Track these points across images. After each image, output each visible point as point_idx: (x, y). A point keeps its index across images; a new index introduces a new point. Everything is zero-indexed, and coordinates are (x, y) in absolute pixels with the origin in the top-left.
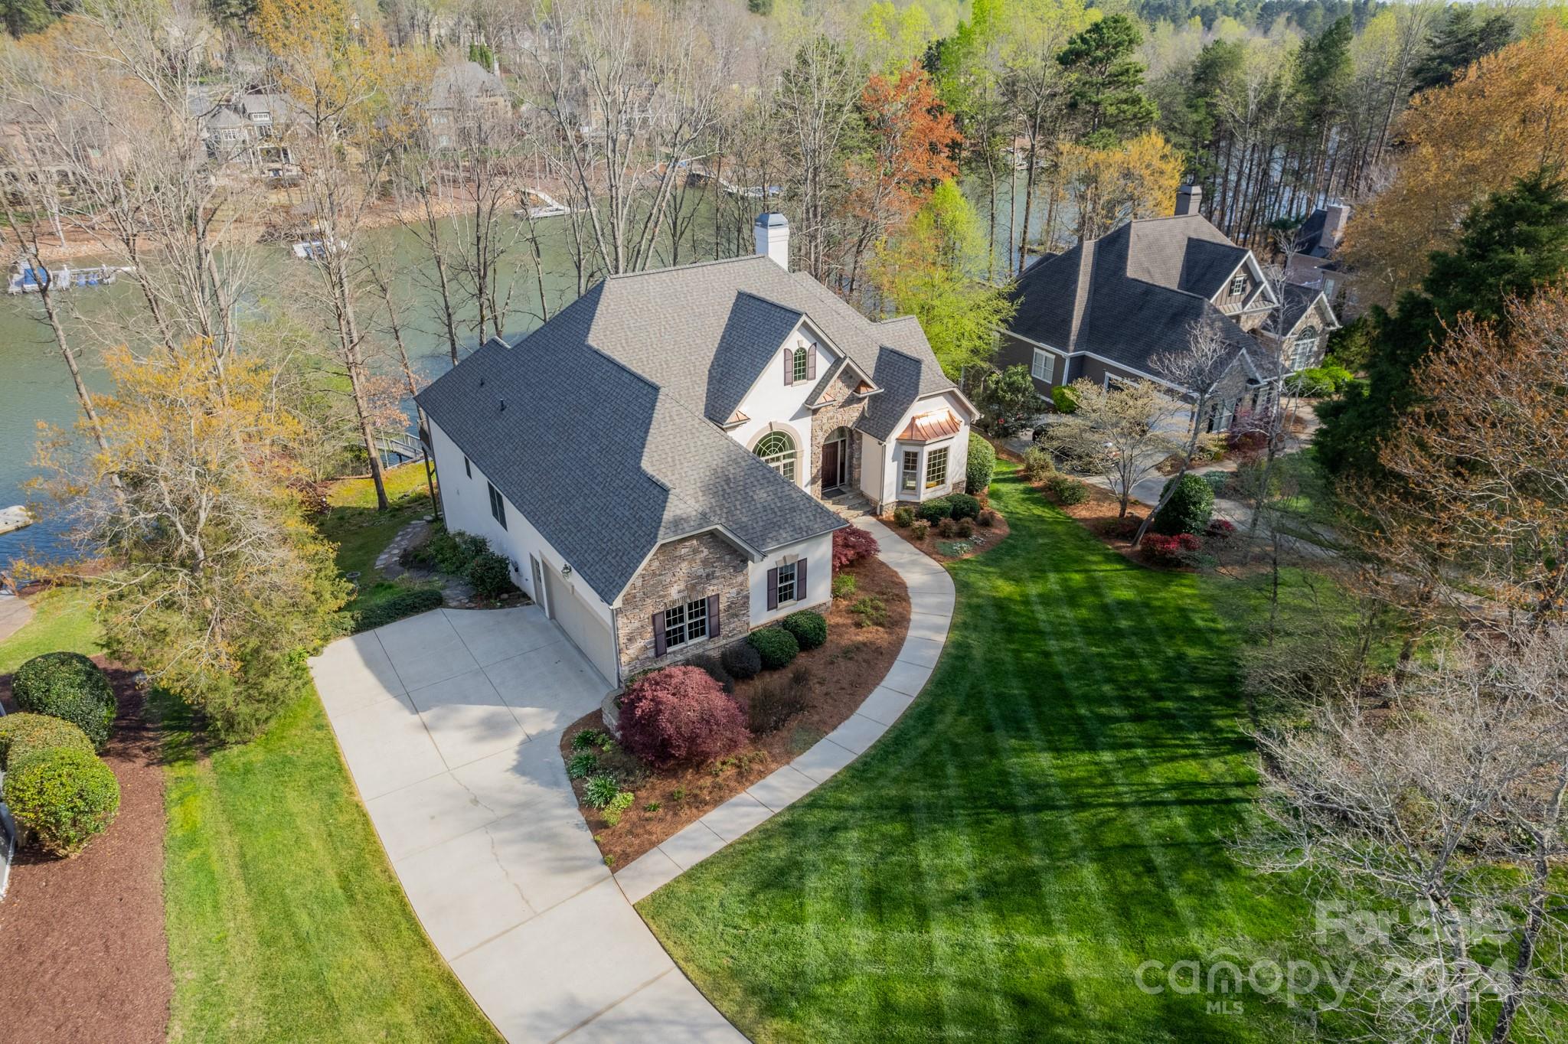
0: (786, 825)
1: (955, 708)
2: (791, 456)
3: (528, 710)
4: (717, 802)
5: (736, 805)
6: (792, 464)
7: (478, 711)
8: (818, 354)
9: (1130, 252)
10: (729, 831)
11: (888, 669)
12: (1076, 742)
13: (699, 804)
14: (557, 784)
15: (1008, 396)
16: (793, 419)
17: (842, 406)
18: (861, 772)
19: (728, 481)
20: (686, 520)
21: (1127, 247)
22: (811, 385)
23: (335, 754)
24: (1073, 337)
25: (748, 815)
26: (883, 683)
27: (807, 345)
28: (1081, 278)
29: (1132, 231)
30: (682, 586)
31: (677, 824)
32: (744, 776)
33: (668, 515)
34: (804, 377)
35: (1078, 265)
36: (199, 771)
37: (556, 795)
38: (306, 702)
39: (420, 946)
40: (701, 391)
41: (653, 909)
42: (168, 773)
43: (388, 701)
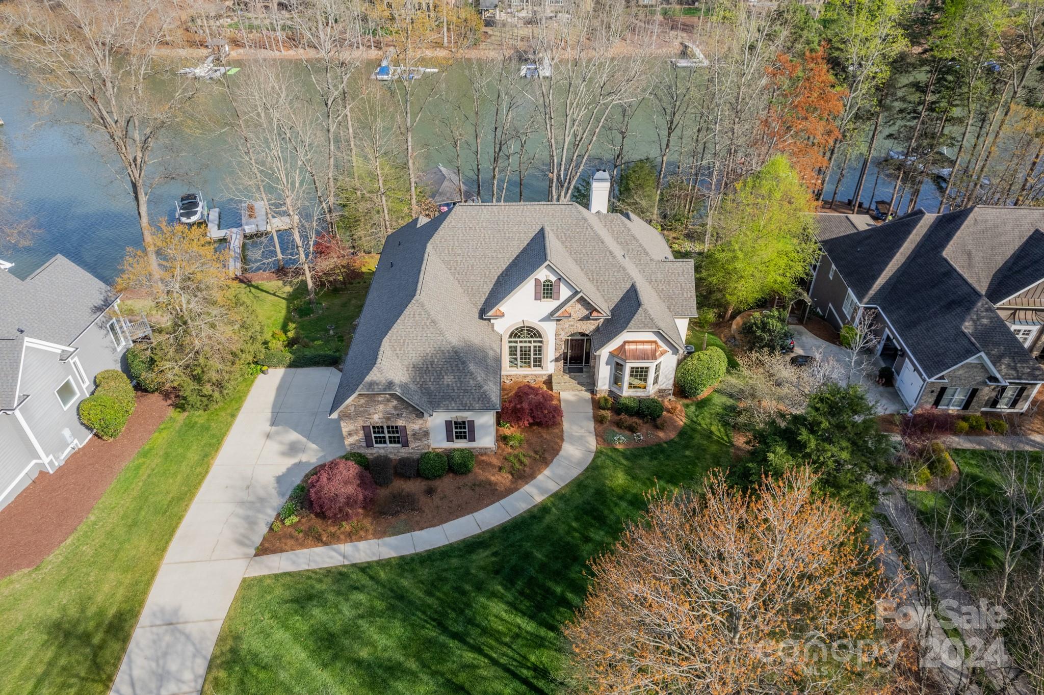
0: (341, 574)
1: (495, 550)
2: (541, 342)
3: (314, 446)
4: (325, 544)
5: (334, 550)
6: (540, 347)
7: (294, 436)
8: (562, 285)
9: (958, 233)
10: (315, 561)
11: (487, 505)
12: (528, 608)
13: (318, 540)
14: (283, 495)
15: (759, 333)
16: (542, 320)
17: (580, 320)
18: (405, 564)
19: (432, 363)
20: (377, 384)
21: (959, 228)
22: (556, 303)
23: (224, 435)
24: (872, 292)
25: (331, 557)
26: (475, 514)
27: (553, 278)
28: (906, 245)
29: (971, 215)
30: (381, 416)
31: (302, 545)
32: (351, 536)
33: (368, 379)
34: (551, 297)
35: (909, 233)
36: (180, 417)
37: (277, 501)
38: (239, 399)
39: (161, 550)
40: (487, 289)
41: (247, 585)
42: (172, 413)
43: (268, 414)
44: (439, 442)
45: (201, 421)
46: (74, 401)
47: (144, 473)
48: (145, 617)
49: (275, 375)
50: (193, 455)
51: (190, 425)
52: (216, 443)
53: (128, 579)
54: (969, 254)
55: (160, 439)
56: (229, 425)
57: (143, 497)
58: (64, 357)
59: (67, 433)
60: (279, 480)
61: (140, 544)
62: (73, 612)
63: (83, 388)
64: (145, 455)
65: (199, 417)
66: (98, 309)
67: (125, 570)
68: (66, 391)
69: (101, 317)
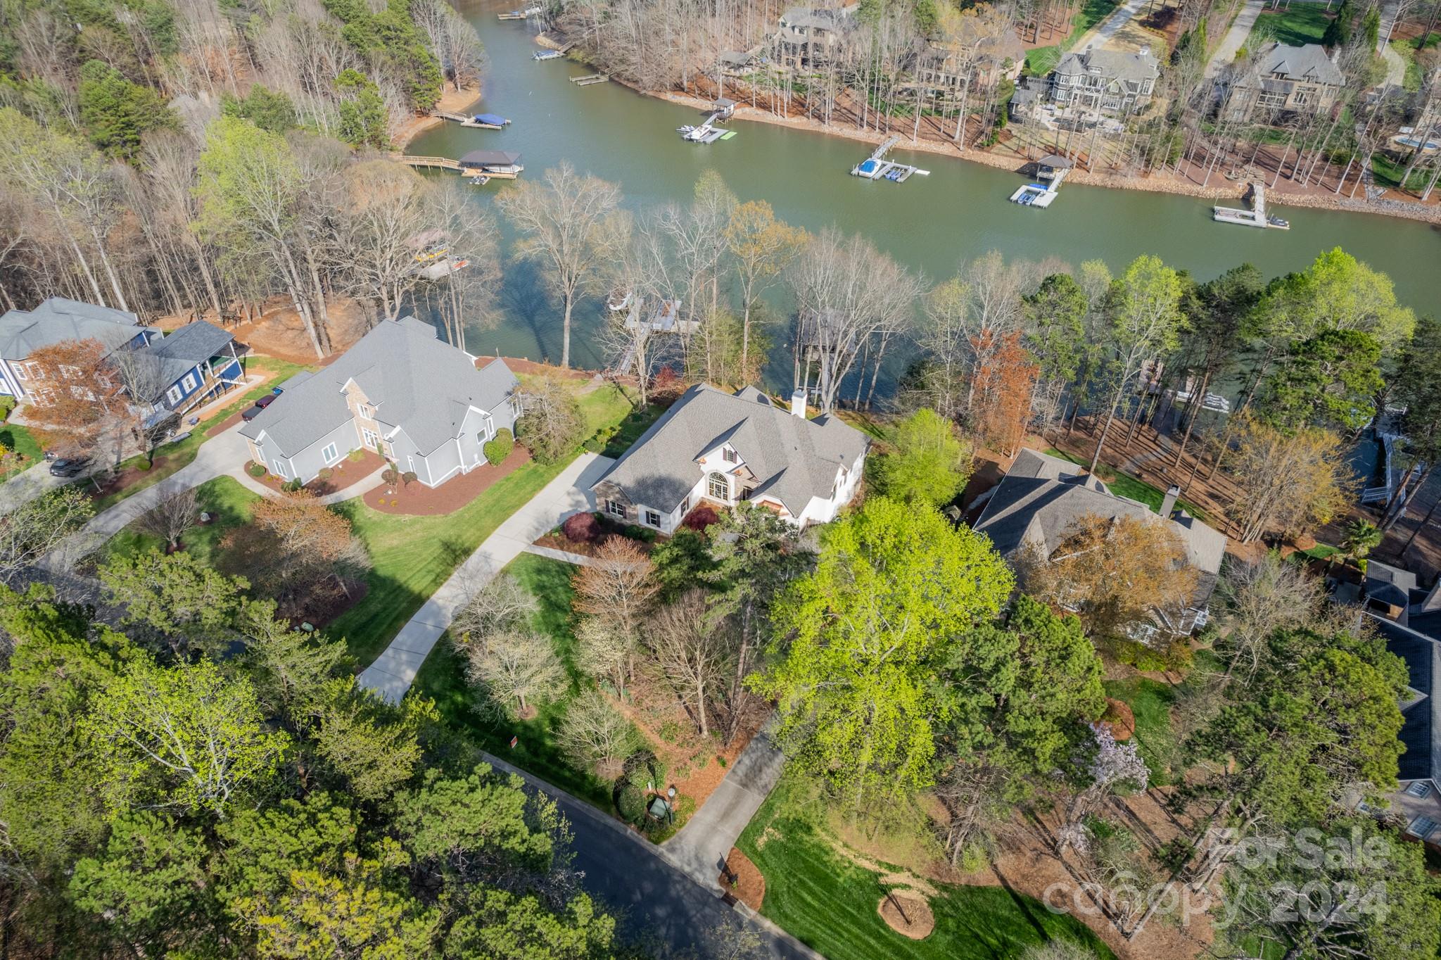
0: (562, 564)
2: (727, 486)
3: (584, 503)
4: (563, 550)
5: (565, 554)
6: (726, 488)
8: (738, 455)
9: (1055, 501)
13: (561, 547)
14: (558, 522)
16: (727, 473)
17: (747, 479)
19: (645, 480)
20: (612, 482)
21: (1057, 497)
22: (734, 466)
25: (562, 557)
27: (733, 451)
29: (1071, 490)
30: (613, 498)
31: (554, 547)
32: (577, 551)
33: (608, 477)
34: (731, 461)
36: (532, 465)
37: (555, 524)
38: (565, 464)
39: (495, 527)
40: (705, 444)
41: (523, 554)
42: (530, 461)
43: (574, 480)
44: (643, 522)
45: (541, 471)
46: (484, 441)
47: (503, 488)
48: (478, 551)
49: (592, 457)
50: (529, 488)
51: (535, 471)
52: (542, 486)
53: (478, 534)
54: (1056, 518)
55: (517, 474)
56: (553, 478)
57: (498, 501)
58: (485, 417)
59: (476, 456)
60: (562, 515)
61: (488, 521)
62: (453, 540)
63: (490, 435)
64: (507, 480)
65: (542, 468)
66: (509, 394)
67: (478, 530)
68: (481, 435)
69: (509, 398)
